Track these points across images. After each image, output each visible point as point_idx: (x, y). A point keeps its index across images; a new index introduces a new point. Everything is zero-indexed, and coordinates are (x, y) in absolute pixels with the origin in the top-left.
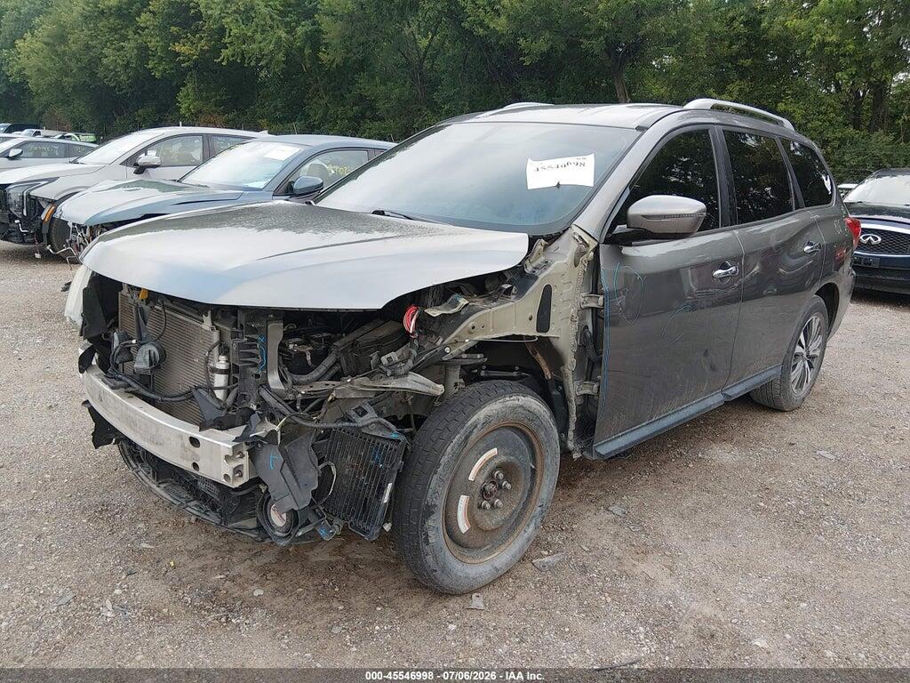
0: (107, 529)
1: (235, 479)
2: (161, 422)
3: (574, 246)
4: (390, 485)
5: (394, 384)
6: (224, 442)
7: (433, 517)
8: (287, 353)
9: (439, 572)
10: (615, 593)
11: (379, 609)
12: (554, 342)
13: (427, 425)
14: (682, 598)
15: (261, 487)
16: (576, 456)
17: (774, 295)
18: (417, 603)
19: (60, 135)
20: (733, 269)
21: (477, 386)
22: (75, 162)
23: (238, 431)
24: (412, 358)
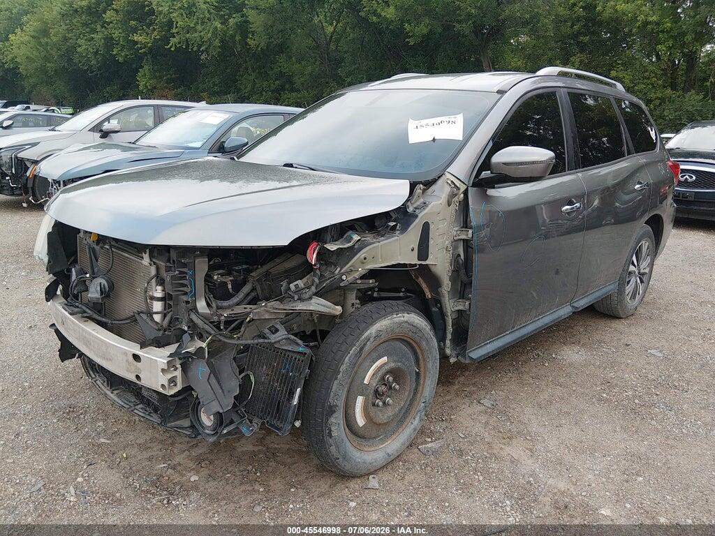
0: (73, 427)
1: (170, 387)
2: (110, 342)
3: (447, 189)
4: (299, 390)
5: (300, 306)
6: (160, 358)
7: (335, 415)
8: (211, 282)
9: (341, 459)
10: (486, 473)
11: (292, 490)
12: (433, 269)
13: (329, 339)
14: (541, 476)
15: (193, 393)
16: (452, 360)
17: (612, 224)
18: (323, 485)
19: (45, 109)
20: (578, 205)
21: (370, 306)
22: (53, 130)
23: (172, 348)
24: (315, 285)
